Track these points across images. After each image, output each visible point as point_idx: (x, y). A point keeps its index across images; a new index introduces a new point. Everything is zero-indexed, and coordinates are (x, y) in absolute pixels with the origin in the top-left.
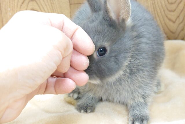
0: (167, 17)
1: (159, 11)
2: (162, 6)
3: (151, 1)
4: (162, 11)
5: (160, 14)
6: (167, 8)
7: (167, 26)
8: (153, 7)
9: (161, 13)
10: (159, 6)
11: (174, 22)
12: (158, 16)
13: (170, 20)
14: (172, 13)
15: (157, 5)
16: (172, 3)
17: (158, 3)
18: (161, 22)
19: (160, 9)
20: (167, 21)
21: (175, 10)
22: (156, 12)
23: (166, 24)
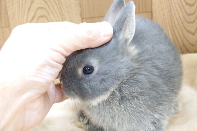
0: (185, 28)
1: (177, 23)
2: (180, 18)
3: (168, 13)
4: (180, 22)
5: (178, 26)
6: (185, 20)
7: (186, 39)
8: (171, 18)
9: (179, 24)
10: (176, 18)
11: (193, 34)
12: (176, 28)
13: (189, 32)
14: (191, 25)
15: (175, 18)
16: (190, 15)
17: (175, 15)
18: (179, 34)
19: (177, 20)
20: (186, 33)
21: (194, 21)
22: (173, 24)
23: (184, 37)
